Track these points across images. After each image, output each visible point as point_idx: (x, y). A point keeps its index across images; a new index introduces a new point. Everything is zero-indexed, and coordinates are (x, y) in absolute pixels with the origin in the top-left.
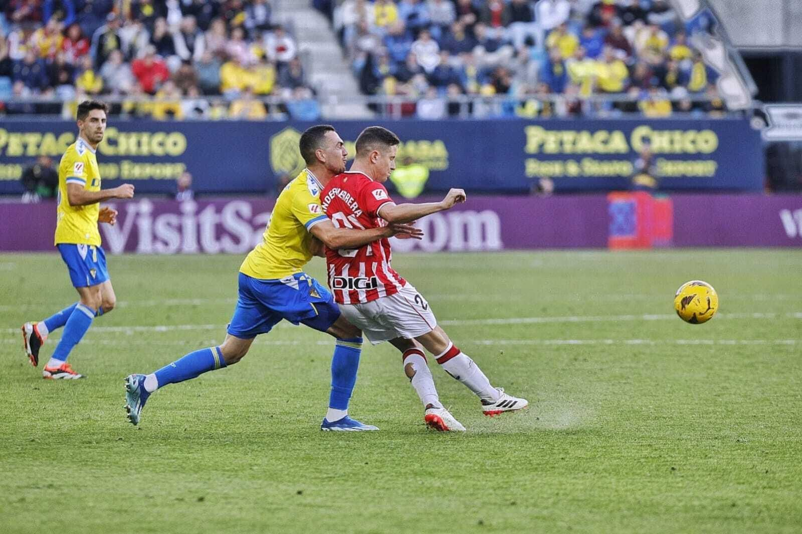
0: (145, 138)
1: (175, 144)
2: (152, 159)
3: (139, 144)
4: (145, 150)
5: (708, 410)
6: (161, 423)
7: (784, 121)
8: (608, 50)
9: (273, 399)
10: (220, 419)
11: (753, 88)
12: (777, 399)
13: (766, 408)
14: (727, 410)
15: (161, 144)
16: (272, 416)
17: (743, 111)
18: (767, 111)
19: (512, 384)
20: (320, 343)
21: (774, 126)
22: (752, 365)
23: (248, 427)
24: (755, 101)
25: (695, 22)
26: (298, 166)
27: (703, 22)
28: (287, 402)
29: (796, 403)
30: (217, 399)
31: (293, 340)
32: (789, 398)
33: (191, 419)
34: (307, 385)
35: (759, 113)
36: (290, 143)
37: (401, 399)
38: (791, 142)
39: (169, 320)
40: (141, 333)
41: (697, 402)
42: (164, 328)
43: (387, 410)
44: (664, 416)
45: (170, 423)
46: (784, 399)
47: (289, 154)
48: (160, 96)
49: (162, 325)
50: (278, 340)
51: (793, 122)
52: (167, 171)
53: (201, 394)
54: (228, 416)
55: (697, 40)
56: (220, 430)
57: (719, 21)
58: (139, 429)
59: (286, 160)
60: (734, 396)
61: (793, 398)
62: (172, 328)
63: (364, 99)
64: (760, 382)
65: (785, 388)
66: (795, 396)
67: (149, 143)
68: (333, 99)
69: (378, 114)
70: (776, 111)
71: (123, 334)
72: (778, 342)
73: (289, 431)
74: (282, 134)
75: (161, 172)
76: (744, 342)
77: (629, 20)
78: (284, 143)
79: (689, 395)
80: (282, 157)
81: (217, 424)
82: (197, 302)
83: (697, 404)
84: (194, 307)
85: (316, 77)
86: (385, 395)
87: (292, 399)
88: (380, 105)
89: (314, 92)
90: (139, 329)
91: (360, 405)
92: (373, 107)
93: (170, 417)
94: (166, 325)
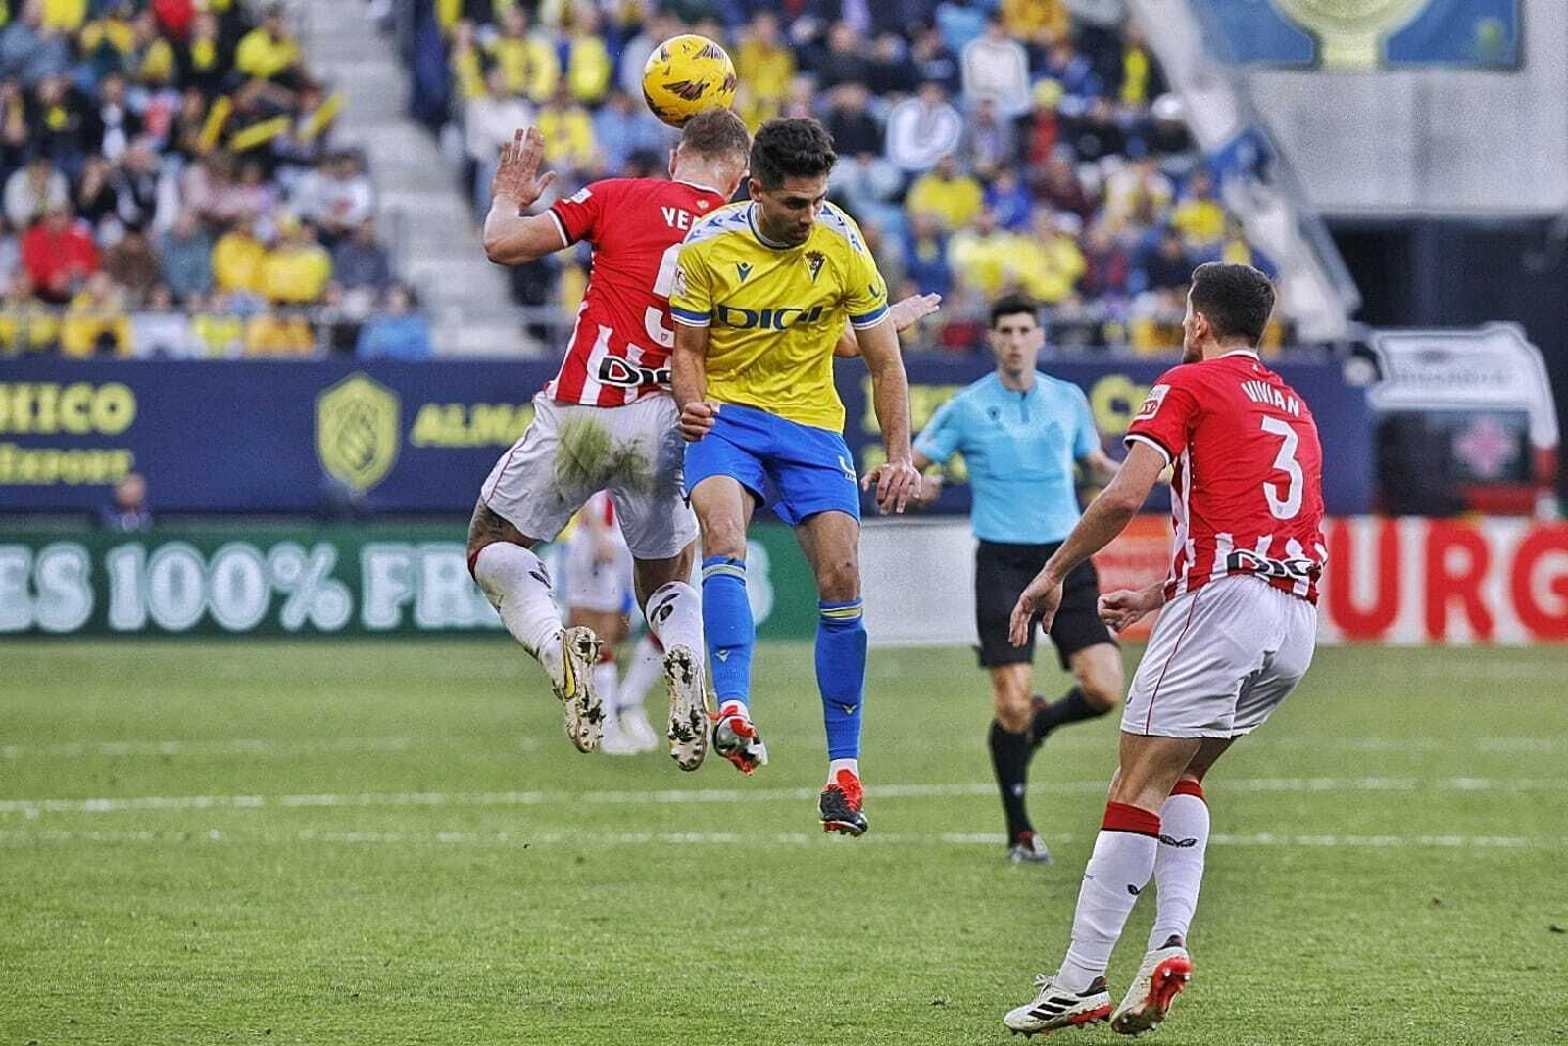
0: (48, 395)
1: (112, 408)
2: (62, 440)
3: (35, 408)
4: (47, 421)
5: (1292, 986)
6: (118, 1009)
7: (1416, 368)
8: (1042, 215)
9: (357, 958)
10: (244, 1001)
11: (1350, 295)
12: (1437, 963)
13: (1415, 983)
14: (1332, 987)
15: (83, 409)
16: (356, 995)
17: (1329, 346)
18: (1381, 346)
19: (866, 928)
20: (443, 837)
21: (1395, 378)
22: (1373, 890)
23: (307, 1018)
24: (1354, 324)
25: (1228, 155)
26: (376, 455)
27: (1245, 154)
28: (386, 965)
29: (1479, 971)
30: (234, 958)
31: (385, 831)
32: (1461, 962)
33: (181, 1001)
34: (425, 928)
35: (1362, 351)
36: (358, 407)
37: (630, 959)
38: (1432, 413)
39: (113, 788)
40: (57, 815)
41: (1265, 968)
42: (104, 805)
43: (601, 982)
44: (1200, 999)
45: (138, 1010)
46: (1453, 964)
47: (357, 431)
48: (80, 304)
49: (97, 797)
50: (355, 831)
51: (1434, 369)
52: (95, 467)
53: (199, 948)
54: (263, 995)
55: (1234, 193)
56: (245, 1023)
57: (1279, 151)
58: (72, 1021)
59: (351, 443)
60: (1343, 958)
61: (1470, 963)
62: (123, 804)
63: (519, 316)
64: (1397, 927)
65: (1451, 940)
66: (1475, 957)
67: (57, 407)
68: (453, 314)
69: (548, 346)
70: (1398, 347)
71: (16, 815)
72: (1425, 840)
73: (395, 1028)
74: (339, 390)
75: (82, 467)
76: (1353, 840)
77: (1089, 151)
78: (346, 407)
79: (1249, 953)
80: (341, 438)
81: (238, 1012)
82: (169, 748)
83: (1267, 973)
84: (166, 760)
85: (416, 266)
86: (595, 951)
87: (396, 959)
88: (553, 328)
89: (414, 300)
90: (52, 805)
91: (544, 971)
92: (538, 332)
93: (136, 995)
94: (108, 798)
